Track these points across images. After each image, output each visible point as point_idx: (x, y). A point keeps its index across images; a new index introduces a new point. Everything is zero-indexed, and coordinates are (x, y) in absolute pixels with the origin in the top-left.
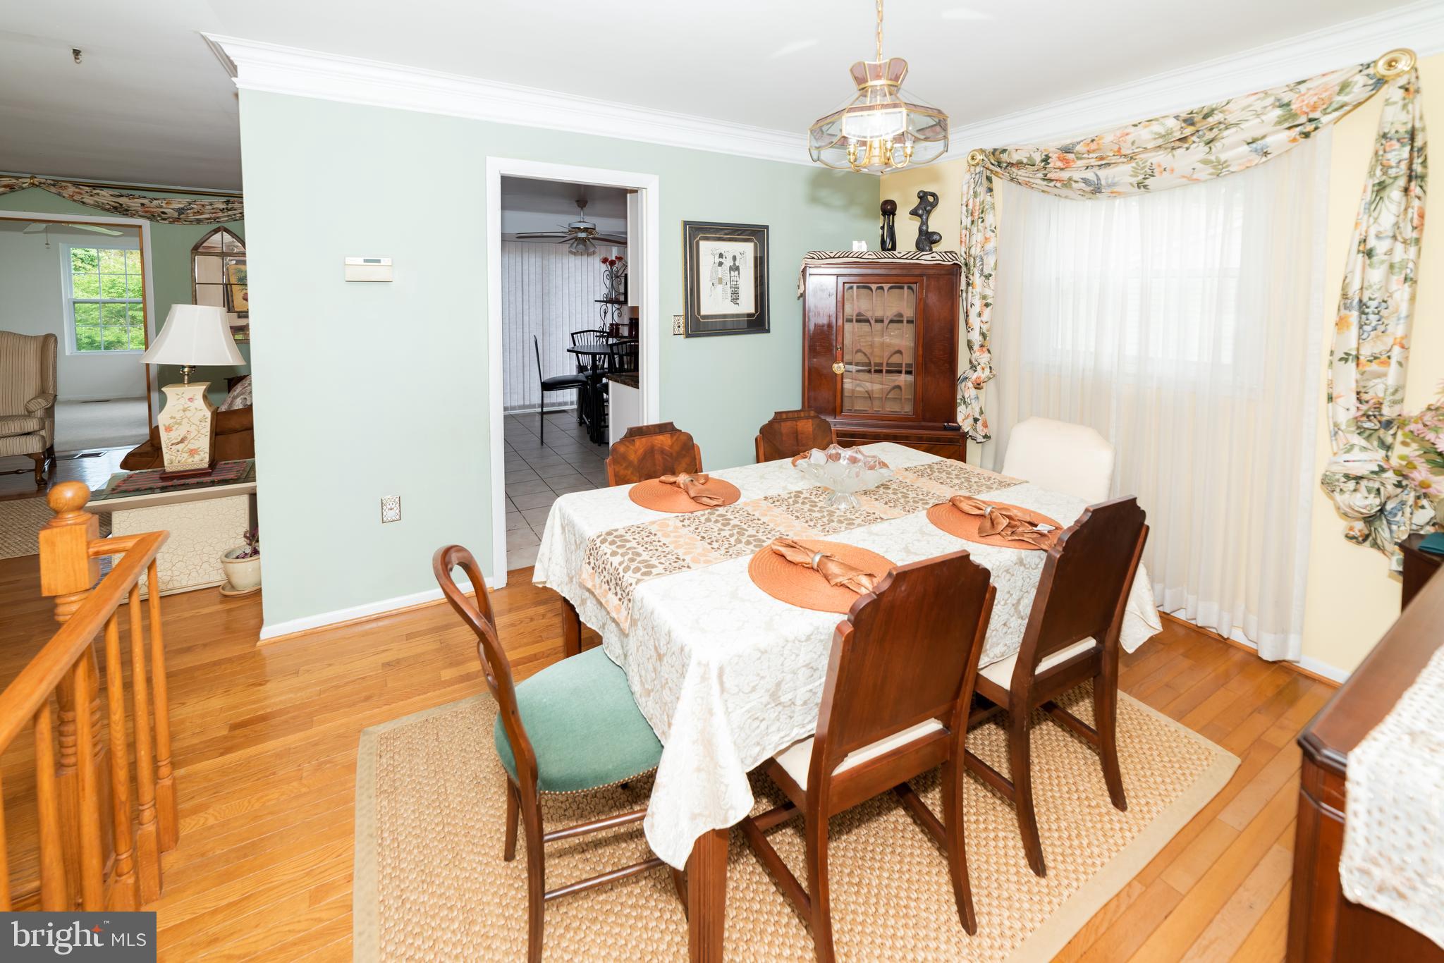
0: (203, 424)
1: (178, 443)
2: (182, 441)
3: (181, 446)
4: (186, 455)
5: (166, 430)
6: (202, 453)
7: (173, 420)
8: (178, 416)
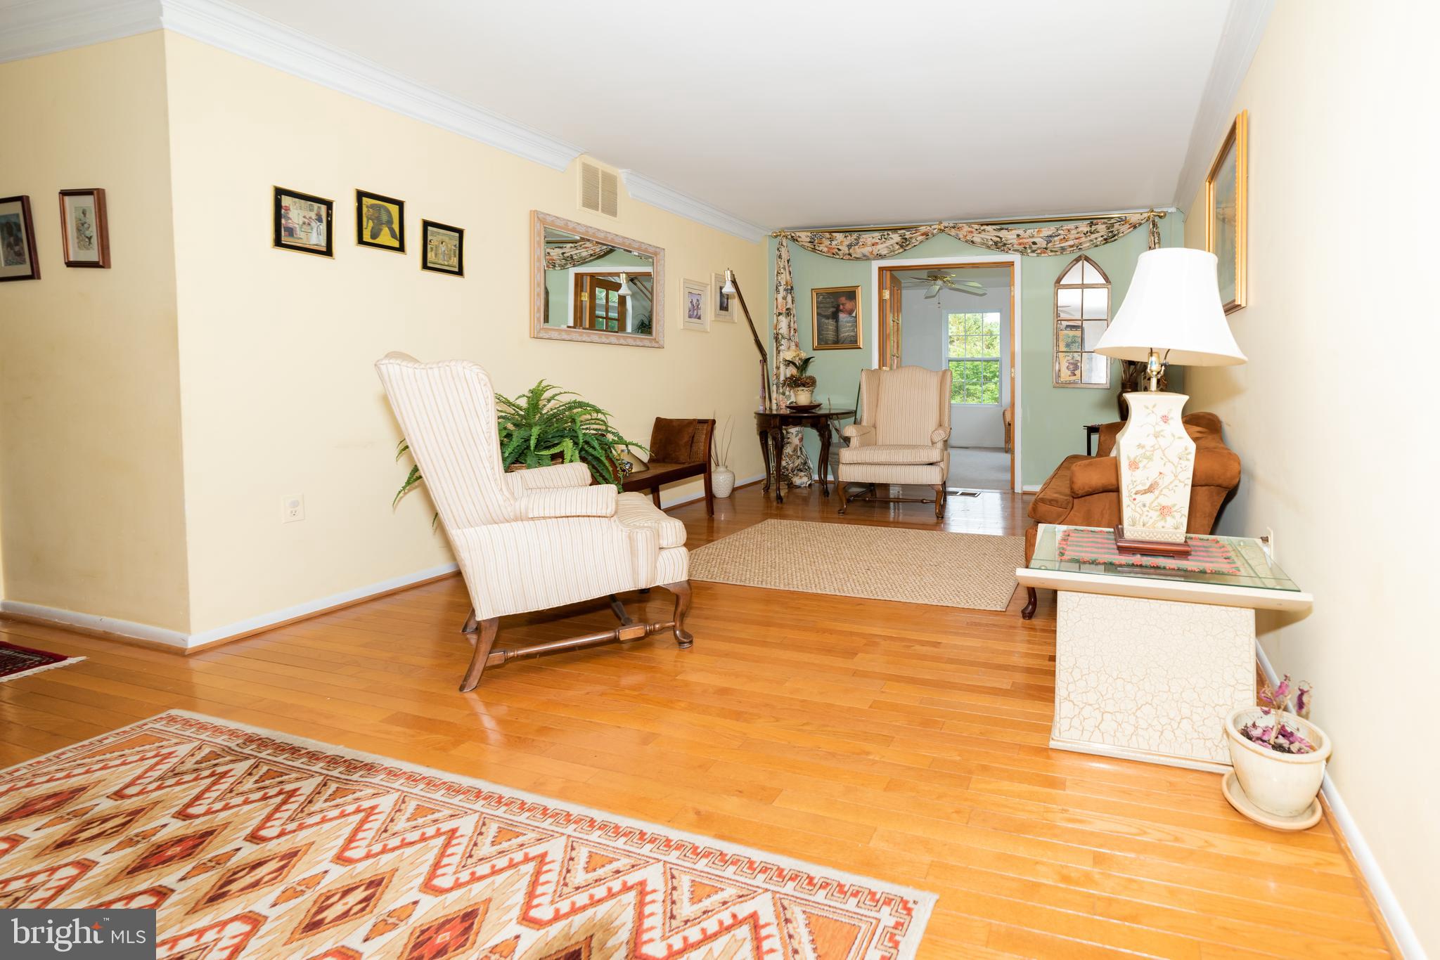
0: (1184, 463)
1: (1145, 492)
2: (1150, 490)
3: (1148, 498)
4: (1155, 515)
5: (1130, 466)
6: (1177, 515)
7: (1141, 451)
8: (1150, 442)
